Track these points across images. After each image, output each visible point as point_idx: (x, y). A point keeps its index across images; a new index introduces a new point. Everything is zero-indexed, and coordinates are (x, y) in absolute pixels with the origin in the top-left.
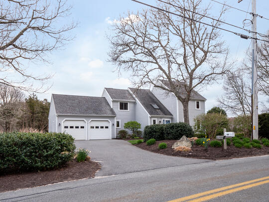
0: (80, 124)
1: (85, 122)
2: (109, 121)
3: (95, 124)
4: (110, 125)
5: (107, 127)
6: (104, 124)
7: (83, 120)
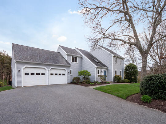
0: (41, 71)
1: (46, 70)
2: (66, 69)
3: (54, 72)
4: (66, 73)
5: (64, 75)
6: (62, 72)
7: (44, 68)
